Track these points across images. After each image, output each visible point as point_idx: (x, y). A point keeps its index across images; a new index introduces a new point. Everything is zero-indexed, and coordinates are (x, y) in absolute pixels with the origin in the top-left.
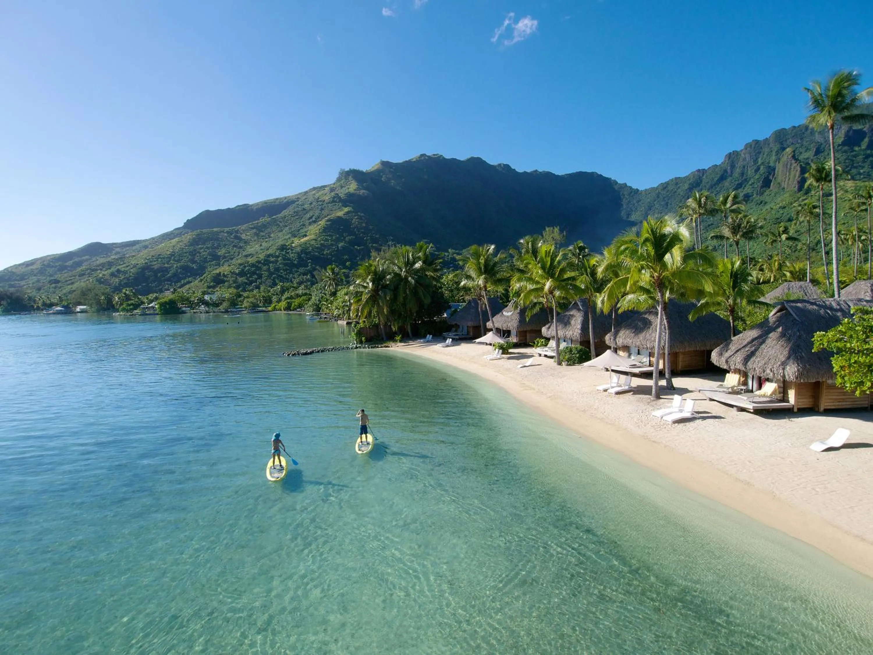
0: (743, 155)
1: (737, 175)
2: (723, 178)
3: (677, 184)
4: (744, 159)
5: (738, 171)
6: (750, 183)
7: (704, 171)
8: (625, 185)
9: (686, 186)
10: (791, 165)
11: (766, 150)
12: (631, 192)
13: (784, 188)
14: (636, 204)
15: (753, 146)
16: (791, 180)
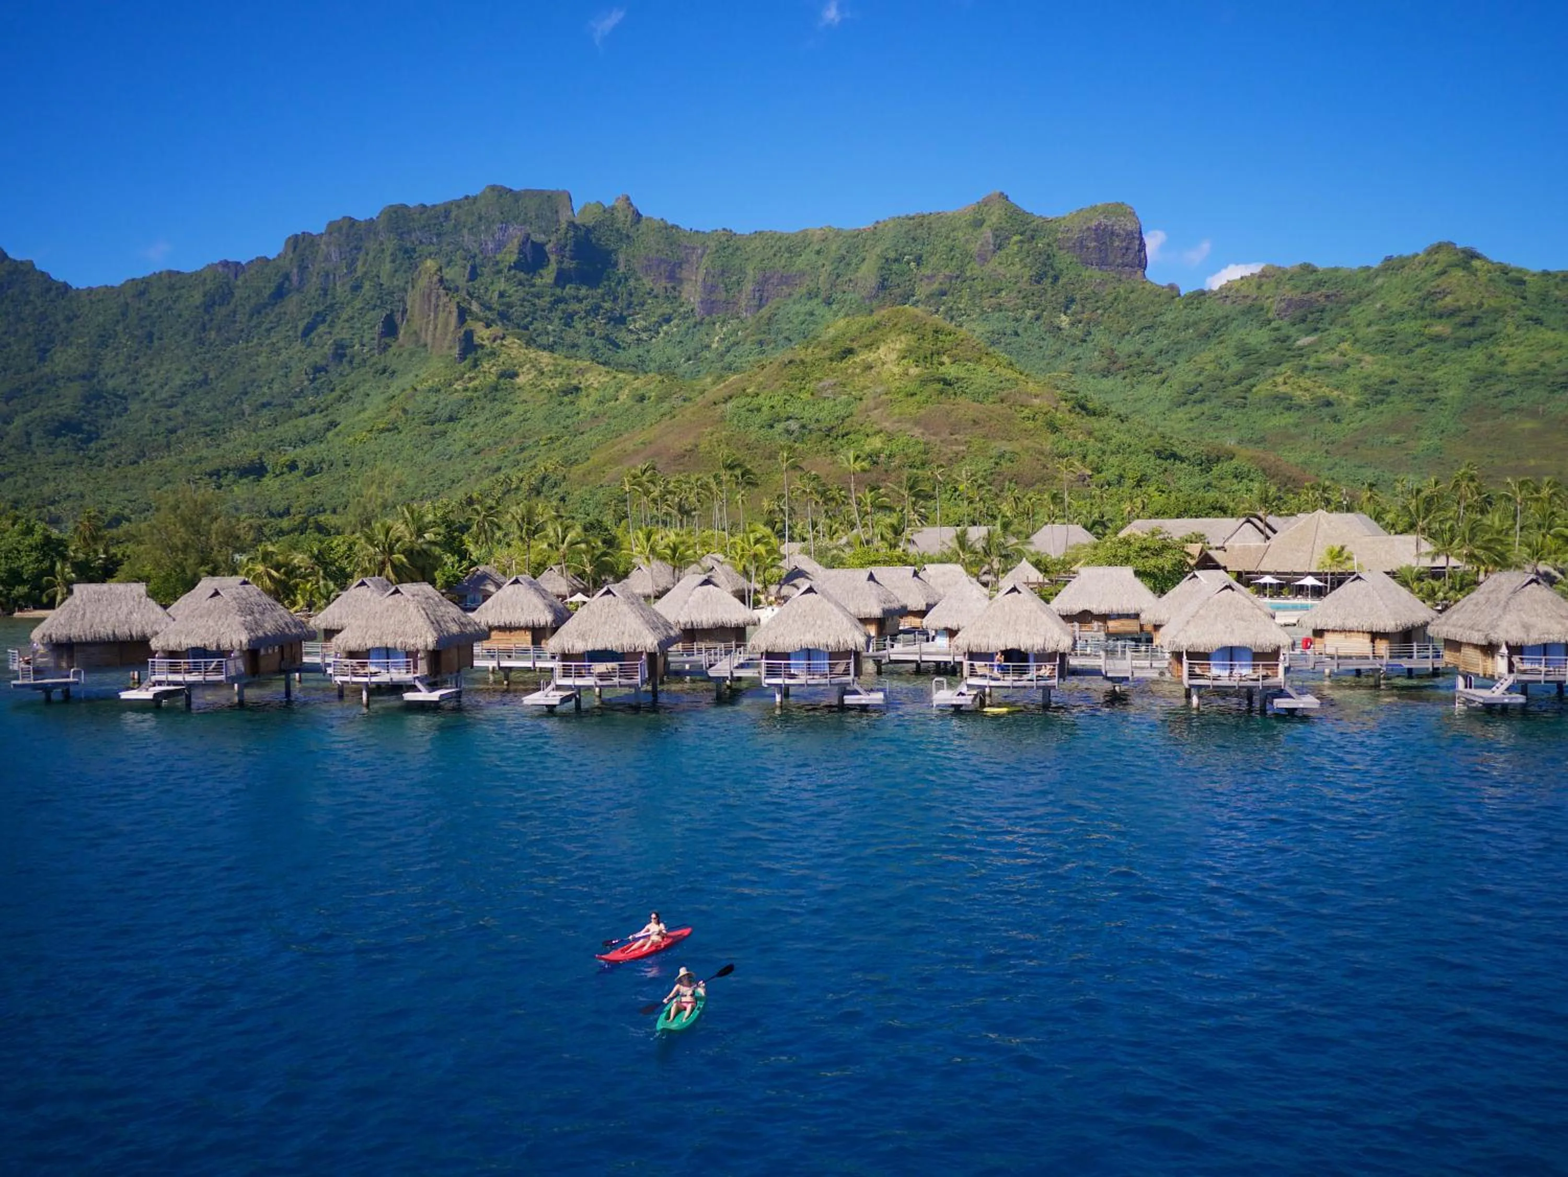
0: (323, 246)
1: (312, 291)
2: (280, 294)
3: (171, 288)
4: (327, 258)
5: (314, 283)
6: (344, 316)
7: (236, 268)
8: (29, 266)
9: (197, 298)
10: (438, 297)
11: (371, 245)
12: (49, 290)
13: (425, 345)
14: (63, 325)
15: (344, 231)
16: (439, 332)
